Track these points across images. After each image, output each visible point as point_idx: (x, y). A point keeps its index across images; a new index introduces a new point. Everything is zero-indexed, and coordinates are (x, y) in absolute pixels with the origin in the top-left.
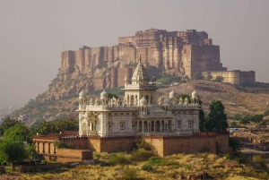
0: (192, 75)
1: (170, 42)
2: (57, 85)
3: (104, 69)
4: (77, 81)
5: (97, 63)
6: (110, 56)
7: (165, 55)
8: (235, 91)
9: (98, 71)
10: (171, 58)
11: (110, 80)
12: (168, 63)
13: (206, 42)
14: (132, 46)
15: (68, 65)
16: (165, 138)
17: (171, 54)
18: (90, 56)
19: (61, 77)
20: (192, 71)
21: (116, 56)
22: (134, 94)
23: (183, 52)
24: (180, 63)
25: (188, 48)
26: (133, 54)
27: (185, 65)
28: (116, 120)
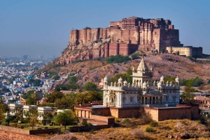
0: (160, 49)
1: (146, 27)
2: (67, 53)
3: (100, 43)
4: (81, 51)
5: (95, 39)
6: (104, 34)
7: (142, 35)
8: (189, 62)
9: (96, 44)
10: (146, 37)
11: (104, 51)
12: (144, 41)
13: (170, 27)
14: (119, 28)
15: (75, 40)
16: (159, 110)
17: (146, 34)
18: (90, 34)
19: (70, 48)
20: (160, 47)
21: (108, 35)
22: (139, 79)
23: (154, 33)
24: (152, 41)
25: (158, 31)
26: (120, 34)
27: (155, 42)
28: (127, 96)
